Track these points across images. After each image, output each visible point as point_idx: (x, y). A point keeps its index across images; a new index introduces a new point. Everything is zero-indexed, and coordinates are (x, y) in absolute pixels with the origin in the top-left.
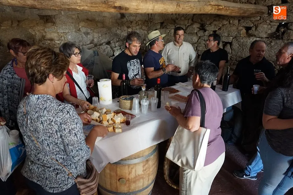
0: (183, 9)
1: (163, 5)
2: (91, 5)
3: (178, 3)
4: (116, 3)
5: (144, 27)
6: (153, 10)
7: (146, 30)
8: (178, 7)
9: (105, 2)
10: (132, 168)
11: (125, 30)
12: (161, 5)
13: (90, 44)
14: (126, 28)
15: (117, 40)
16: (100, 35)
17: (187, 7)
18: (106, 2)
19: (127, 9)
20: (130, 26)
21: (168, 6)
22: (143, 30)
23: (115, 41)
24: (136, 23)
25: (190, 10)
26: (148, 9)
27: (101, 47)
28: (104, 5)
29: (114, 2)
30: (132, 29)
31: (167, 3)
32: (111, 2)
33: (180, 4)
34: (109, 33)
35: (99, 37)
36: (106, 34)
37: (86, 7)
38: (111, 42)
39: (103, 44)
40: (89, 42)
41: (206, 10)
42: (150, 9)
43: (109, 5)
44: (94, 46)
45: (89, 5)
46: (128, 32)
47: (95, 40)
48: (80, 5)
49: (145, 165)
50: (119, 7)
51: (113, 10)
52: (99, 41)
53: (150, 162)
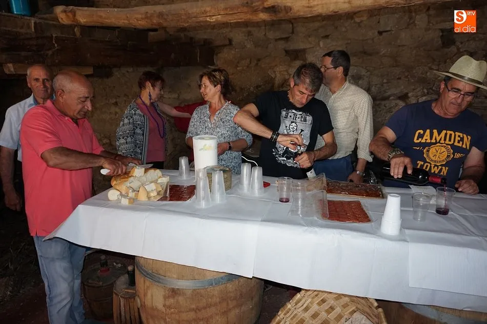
2: (226, 12)
15: (425, 91)
16: (385, 81)
19: (288, 9)
23: (419, 93)
27: (383, 103)
28: (245, 9)
29: (264, 1)
34: (406, 77)
35: (382, 85)
36: (399, 78)
37: (219, 16)
38: (410, 95)
39: (391, 98)
45: (222, 13)
48: (211, 15)
49: (169, 297)
50: (273, 7)
51: (263, 16)
52: (380, 92)
53: (181, 299)
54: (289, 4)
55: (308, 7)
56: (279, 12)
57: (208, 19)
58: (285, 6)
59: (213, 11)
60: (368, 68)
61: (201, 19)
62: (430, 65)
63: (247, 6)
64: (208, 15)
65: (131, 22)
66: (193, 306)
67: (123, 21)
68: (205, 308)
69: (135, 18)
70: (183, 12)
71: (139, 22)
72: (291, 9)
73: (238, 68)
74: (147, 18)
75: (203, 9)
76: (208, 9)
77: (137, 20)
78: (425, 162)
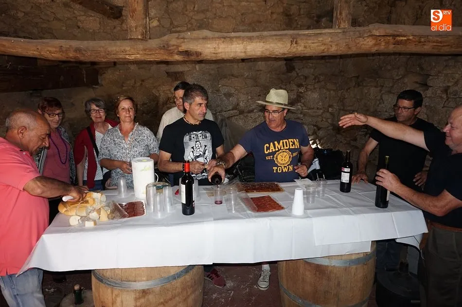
0: (305, 47)
1: (262, 44)
2: (145, 52)
3: (294, 39)
4: (181, 46)
5: (329, 86)
7: (334, 90)
8: (295, 45)
9: (164, 46)
10: (117, 296)
11: (293, 90)
12: (258, 44)
13: (232, 110)
14: (295, 87)
16: (250, 97)
17: (313, 43)
18: (166, 46)
19: (198, 54)
20: (303, 83)
21: (272, 45)
22: (327, 89)
24: (315, 79)
25: (323, 48)
26: (236, 52)
27: (249, 115)
28: (162, 51)
29: (178, 46)
30: (306, 88)
31: (271, 40)
32: (173, 46)
33: (298, 40)
34: (264, 94)
35: (248, 101)
36: (259, 96)
37: (138, 55)
39: (255, 111)
40: (231, 107)
41: (363, 46)
42: (239, 51)
43: (170, 50)
44: (238, 113)
45: (141, 52)
46: (297, 92)
47: (241, 104)
48: (130, 53)
49: (139, 298)
50: (186, 51)
51: (177, 58)
52: (247, 106)
53: (151, 297)
54: (200, 50)
55: (214, 53)
56: (191, 55)
57: (127, 57)
58: (196, 52)
59: (132, 51)
60: (236, 88)
61: (121, 56)
62: (280, 85)
63: (163, 49)
64: (128, 53)
65: (42, 54)
66: (162, 300)
67: (32, 52)
68: (171, 299)
69: (48, 51)
70: (102, 49)
71: (52, 54)
72: (201, 54)
73: (124, 88)
74: (63, 52)
75: (123, 48)
76: (128, 49)
77: (50, 52)
78: (278, 166)
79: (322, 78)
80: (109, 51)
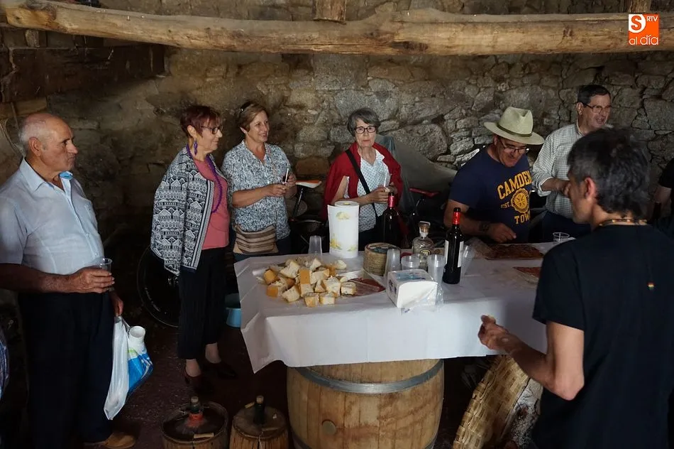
0: (584, 41)
1: (520, 35)
2: (341, 43)
3: (568, 28)
4: (398, 34)
5: (547, 81)
6: (493, 47)
7: (554, 88)
8: (569, 38)
9: (372, 34)
10: (352, 403)
11: (489, 87)
12: (515, 34)
13: (389, 120)
14: (491, 83)
15: (464, 112)
16: (417, 99)
17: (596, 36)
18: (375, 34)
19: (423, 47)
20: (505, 76)
21: (536, 37)
22: (543, 87)
23: (457, 115)
24: (524, 69)
25: (608, 42)
26: (480, 46)
27: (416, 128)
28: (368, 42)
29: (393, 34)
30: (509, 84)
31: (534, 29)
32: (387, 33)
33: (574, 30)
34: (442, 94)
35: (414, 105)
36: (433, 96)
37: (330, 46)
38: (446, 117)
39: (424, 122)
40: (387, 116)
42: (485, 44)
43: (381, 40)
44: (397, 126)
45: (336, 42)
46: (495, 91)
47: (404, 110)
48: (317, 43)
49: (385, 406)
50: (405, 43)
51: (389, 51)
52: (412, 114)
53: (399, 403)
54: (427, 42)
55: (448, 47)
56: (413, 49)
57: (313, 48)
58: (421, 44)
59: (323, 39)
60: (396, 82)
61: (302, 47)
62: (467, 79)
63: (371, 38)
64: (314, 43)
65: (175, 39)
67: (159, 36)
68: (421, 407)
69: (186, 35)
70: (274, 35)
71: (192, 41)
72: (427, 48)
74: (210, 36)
75: (307, 35)
76: (315, 35)
77: (188, 37)
78: (520, 214)
79: (535, 67)
80: (285, 39)
